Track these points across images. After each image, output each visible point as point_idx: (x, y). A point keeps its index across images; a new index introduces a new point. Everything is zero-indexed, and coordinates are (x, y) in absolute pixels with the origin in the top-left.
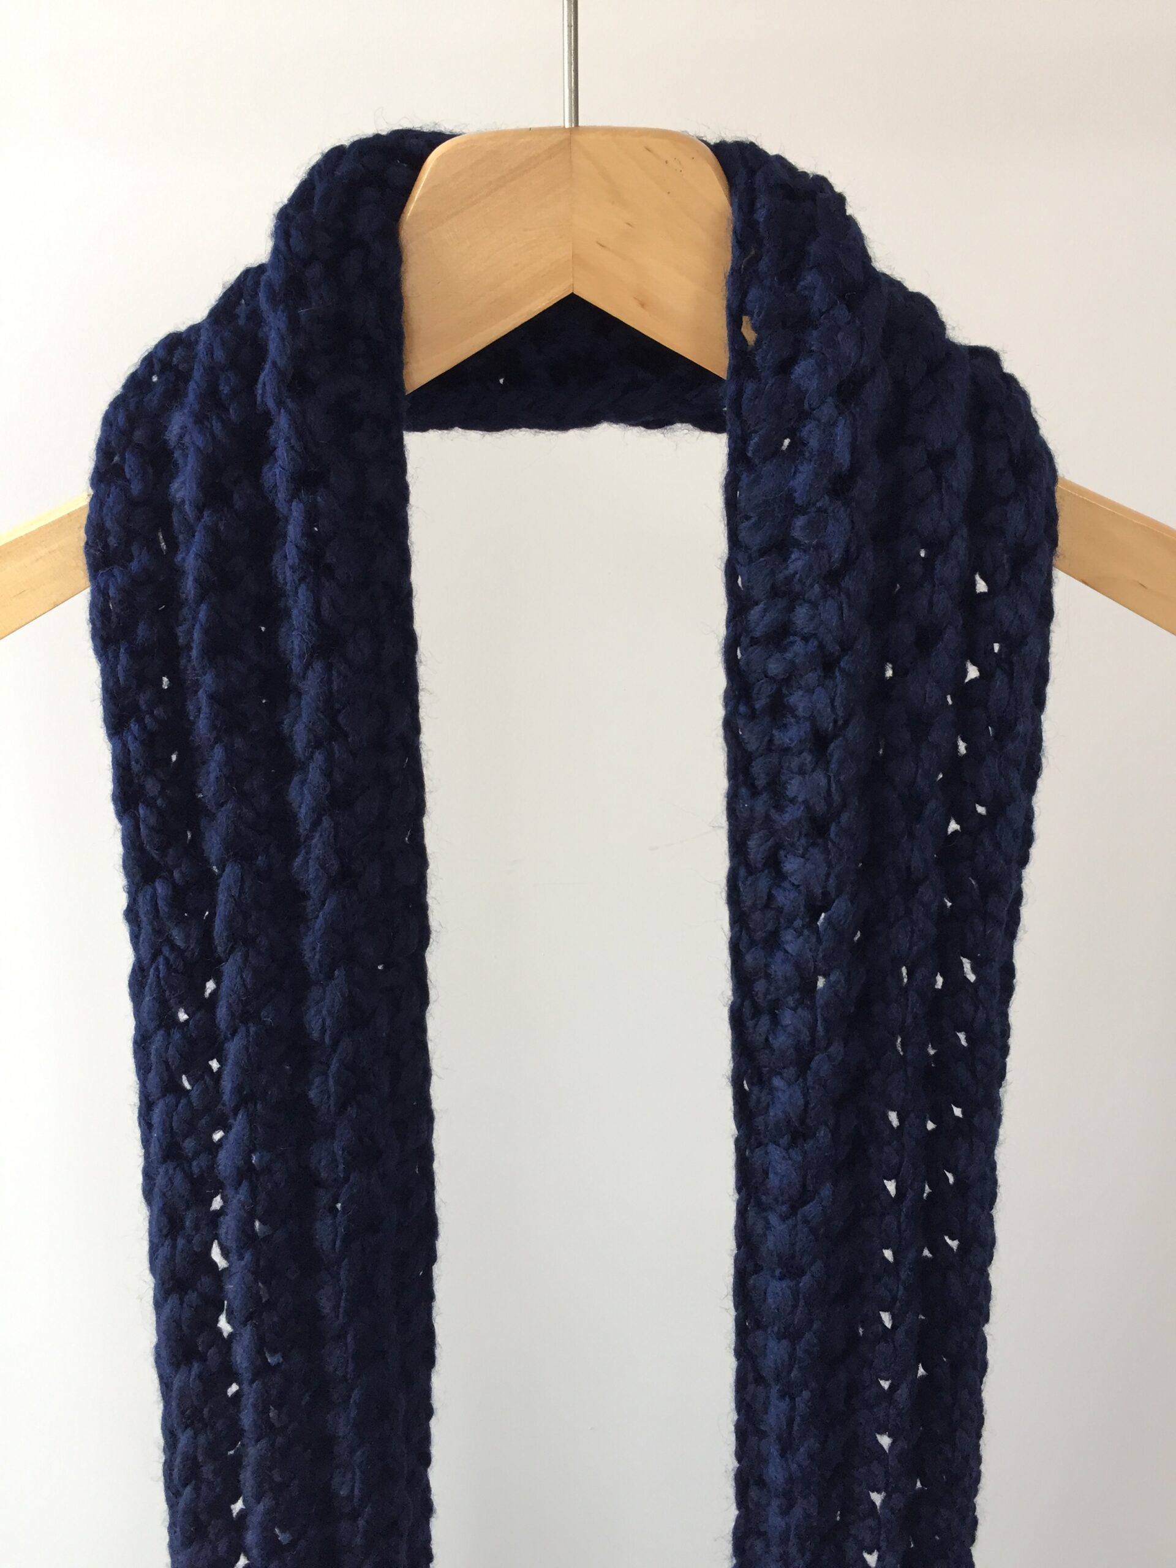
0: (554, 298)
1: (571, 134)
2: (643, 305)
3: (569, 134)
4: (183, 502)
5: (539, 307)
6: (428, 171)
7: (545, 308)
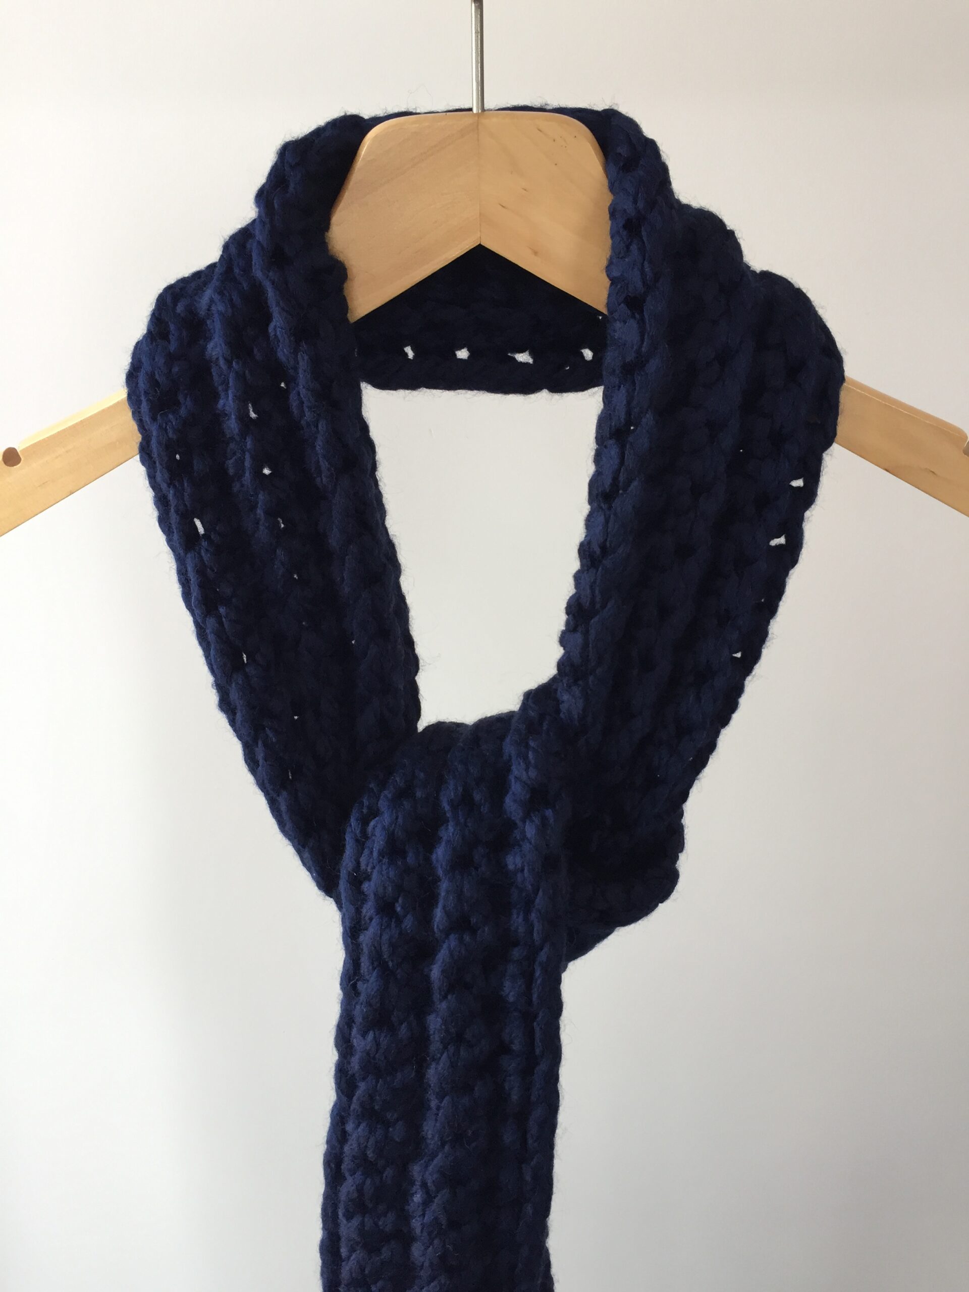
0: (465, 248)
1: (478, 118)
2: (536, 253)
3: (477, 119)
4: (217, 359)
5: (454, 255)
6: (365, 148)
7: (459, 256)
